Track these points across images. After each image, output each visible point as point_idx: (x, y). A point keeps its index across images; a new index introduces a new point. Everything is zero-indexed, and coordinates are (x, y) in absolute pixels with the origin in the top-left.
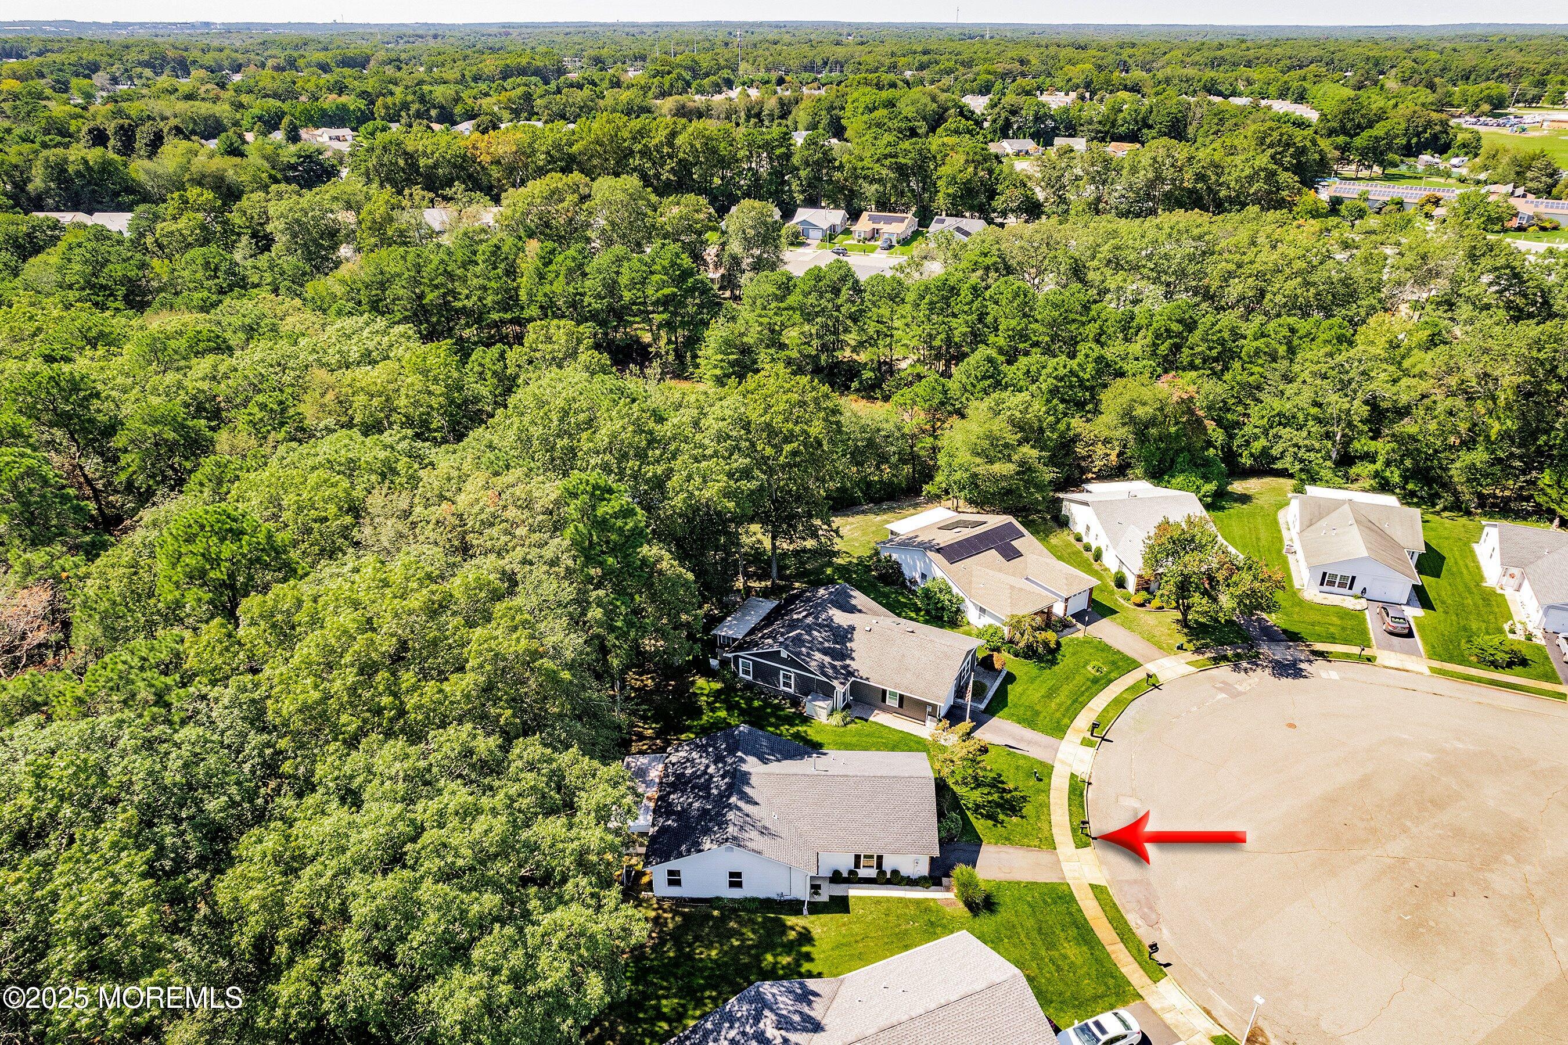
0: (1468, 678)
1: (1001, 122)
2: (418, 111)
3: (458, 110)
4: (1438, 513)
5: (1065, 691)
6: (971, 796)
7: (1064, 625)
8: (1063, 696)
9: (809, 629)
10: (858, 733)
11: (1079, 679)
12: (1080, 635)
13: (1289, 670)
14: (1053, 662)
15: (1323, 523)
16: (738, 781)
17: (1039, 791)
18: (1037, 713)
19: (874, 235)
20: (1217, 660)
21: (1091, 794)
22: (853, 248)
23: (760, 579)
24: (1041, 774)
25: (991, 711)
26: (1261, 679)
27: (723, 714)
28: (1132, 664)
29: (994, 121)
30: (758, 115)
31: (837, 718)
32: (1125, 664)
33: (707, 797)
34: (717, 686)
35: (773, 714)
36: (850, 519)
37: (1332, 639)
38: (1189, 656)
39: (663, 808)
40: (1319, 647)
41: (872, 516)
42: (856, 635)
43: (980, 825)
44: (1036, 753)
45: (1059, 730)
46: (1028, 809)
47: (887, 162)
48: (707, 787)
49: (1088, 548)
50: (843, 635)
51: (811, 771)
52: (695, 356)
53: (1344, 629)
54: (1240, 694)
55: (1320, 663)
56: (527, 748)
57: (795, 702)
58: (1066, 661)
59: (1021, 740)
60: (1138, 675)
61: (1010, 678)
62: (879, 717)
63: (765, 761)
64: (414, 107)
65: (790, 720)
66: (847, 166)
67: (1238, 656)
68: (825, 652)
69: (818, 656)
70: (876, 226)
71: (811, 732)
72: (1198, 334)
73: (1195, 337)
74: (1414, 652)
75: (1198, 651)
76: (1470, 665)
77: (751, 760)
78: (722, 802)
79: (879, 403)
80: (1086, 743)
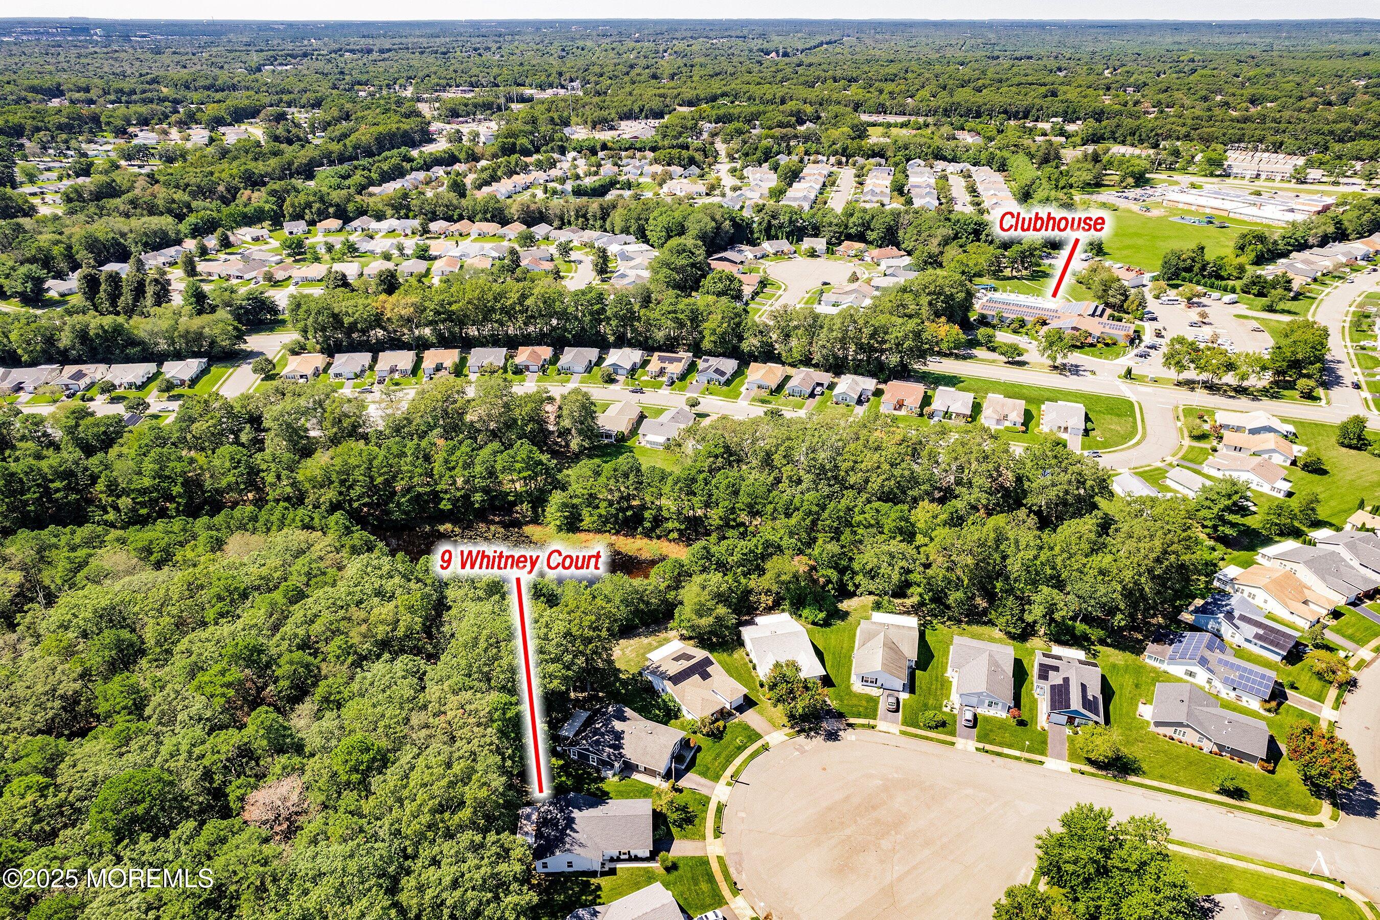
0: (916, 736)
1: (764, 225)
2: (319, 209)
3: (351, 207)
4: (944, 623)
5: (723, 755)
6: (673, 816)
7: (730, 714)
8: (722, 759)
9: (603, 735)
10: (626, 785)
11: (732, 747)
12: (736, 720)
13: (832, 736)
14: (721, 738)
15: (869, 644)
16: (570, 821)
17: (703, 811)
18: (708, 769)
19: (662, 372)
20: (799, 732)
21: (726, 811)
22: (647, 384)
23: (582, 692)
24: (704, 802)
25: (688, 770)
26: (818, 741)
27: (564, 779)
28: (759, 737)
29: (760, 224)
30: (584, 216)
31: (616, 778)
32: (754, 736)
33: (557, 829)
34: (561, 762)
35: (588, 778)
36: (631, 641)
37: (859, 716)
38: (787, 730)
39: (539, 835)
40: (852, 721)
41: (643, 638)
42: (625, 736)
43: (674, 830)
44: (704, 791)
45: (717, 778)
46: (697, 821)
47: (670, 316)
48: (556, 825)
49: (751, 662)
50: (618, 736)
51: (601, 814)
52: (544, 511)
53: (866, 709)
54: (806, 751)
55: (850, 730)
56: (492, 837)
57: (598, 771)
58: (727, 737)
59: (699, 784)
60: (758, 744)
61: (699, 749)
62: (636, 776)
63: (580, 810)
64: (316, 206)
65: (595, 780)
66: (643, 318)
67: (811, 729)
68: (610, 746)
69: (607, 749)
70: (663, 365)
71: (605, 786)
72: (827, 512)
73: (825, 515)
74: (894, 722)
75: (792, 727)
76: (920, 728)
77: (576, 811)
78: (563, 833)
79: (655, 541)
80: (729, 784)
